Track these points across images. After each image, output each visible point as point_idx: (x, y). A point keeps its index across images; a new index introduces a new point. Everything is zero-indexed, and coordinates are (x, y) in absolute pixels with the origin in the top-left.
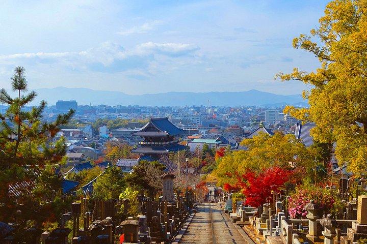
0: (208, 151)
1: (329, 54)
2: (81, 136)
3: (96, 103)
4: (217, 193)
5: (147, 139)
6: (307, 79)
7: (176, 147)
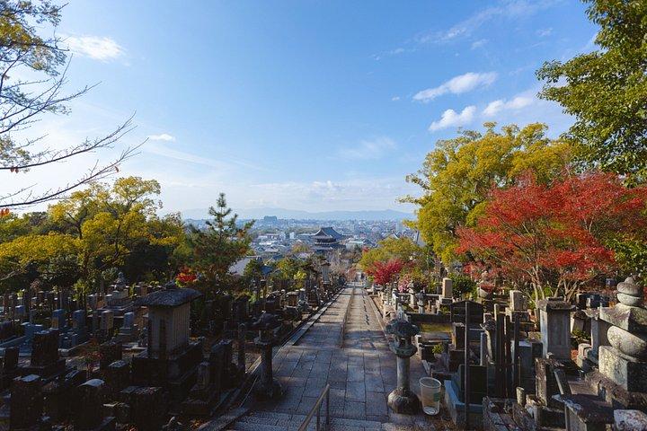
0: (358, 249)
1: (429, 185)
2: (279, 238)
3: (288, 217)
4: (363, 276)
5: (319, 241)
6: (416, 201)
7: (337, 246)
